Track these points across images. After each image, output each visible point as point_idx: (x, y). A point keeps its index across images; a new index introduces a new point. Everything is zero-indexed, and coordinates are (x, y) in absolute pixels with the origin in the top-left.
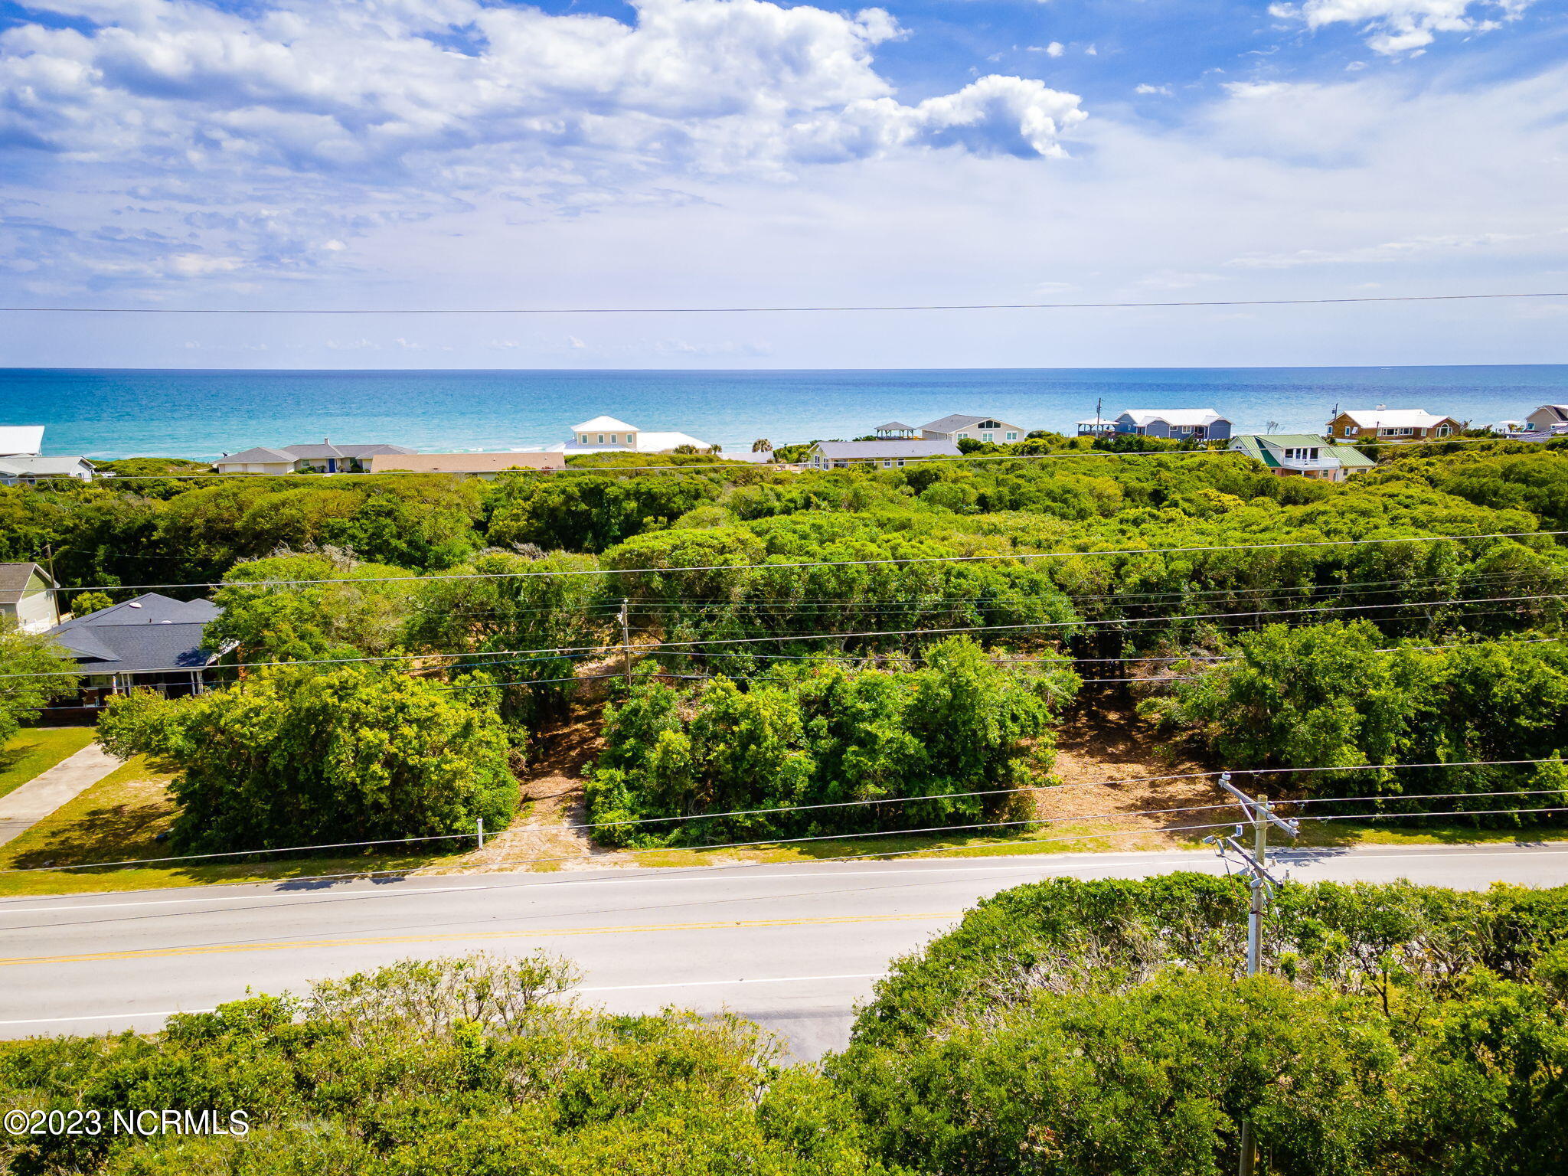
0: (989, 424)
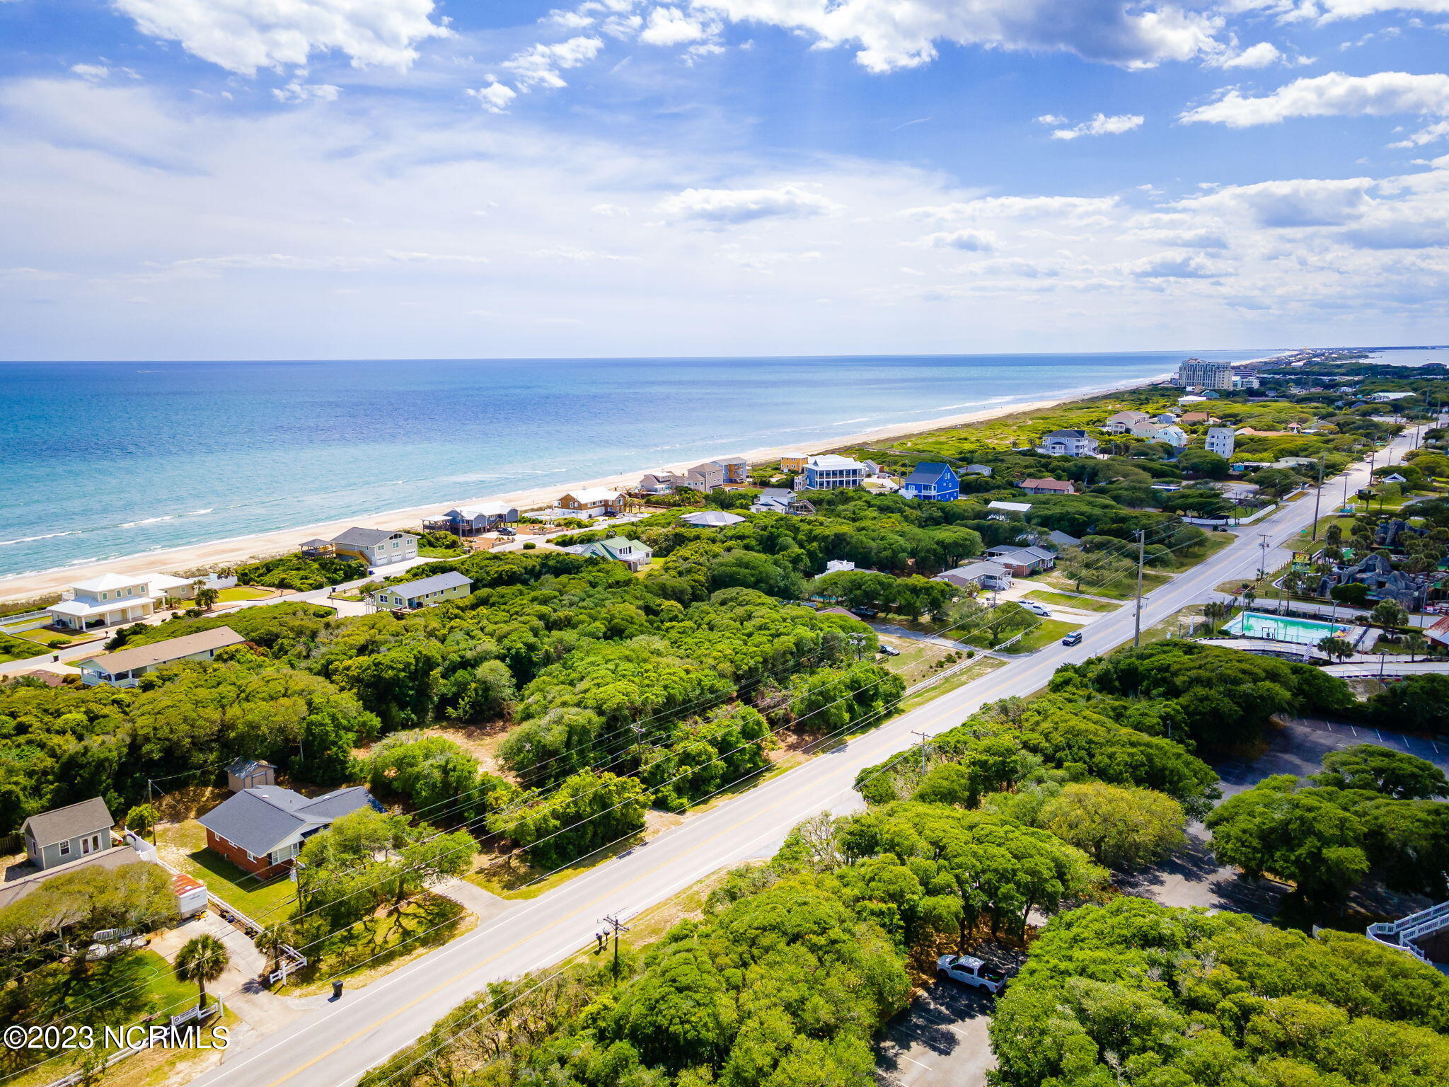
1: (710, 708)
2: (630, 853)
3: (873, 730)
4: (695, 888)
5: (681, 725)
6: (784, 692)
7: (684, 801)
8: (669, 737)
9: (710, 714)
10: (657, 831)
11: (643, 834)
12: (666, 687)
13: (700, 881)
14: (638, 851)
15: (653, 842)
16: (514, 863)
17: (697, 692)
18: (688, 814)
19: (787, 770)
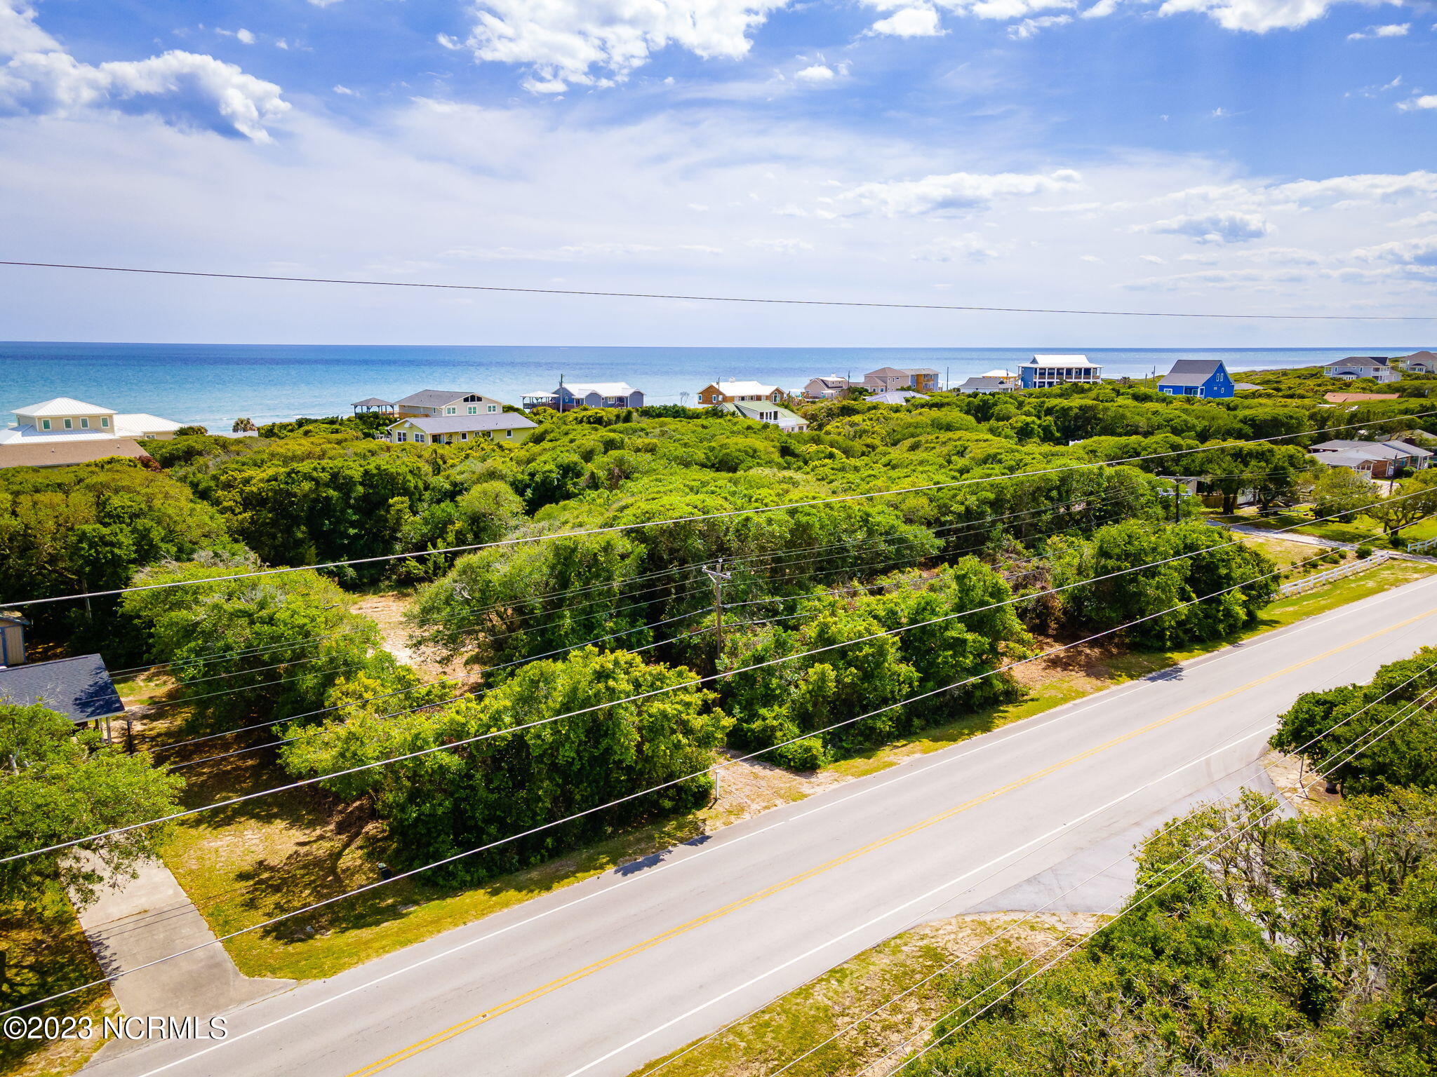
0: (473, 398)
1: (885, 571)
2: (654, 861)
3: (1226, 647)
4: (820, 996)
5: (820, 590)
6: (1035, 561)
7: (814, 743)
8: (791, 609)
9: (883, 581)
10: (741, 809)
11: (701, 814)
12: (792, 512)
13: (838, 973)
14: (679, 859)
15: (722, 837)
16: (352, 858)
17: (860, 535)
18: (823, 776)
19: (1054, 703)
